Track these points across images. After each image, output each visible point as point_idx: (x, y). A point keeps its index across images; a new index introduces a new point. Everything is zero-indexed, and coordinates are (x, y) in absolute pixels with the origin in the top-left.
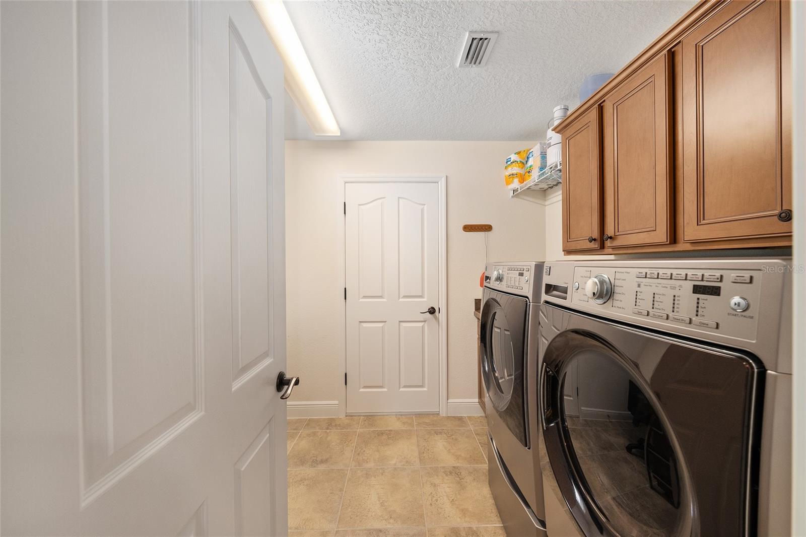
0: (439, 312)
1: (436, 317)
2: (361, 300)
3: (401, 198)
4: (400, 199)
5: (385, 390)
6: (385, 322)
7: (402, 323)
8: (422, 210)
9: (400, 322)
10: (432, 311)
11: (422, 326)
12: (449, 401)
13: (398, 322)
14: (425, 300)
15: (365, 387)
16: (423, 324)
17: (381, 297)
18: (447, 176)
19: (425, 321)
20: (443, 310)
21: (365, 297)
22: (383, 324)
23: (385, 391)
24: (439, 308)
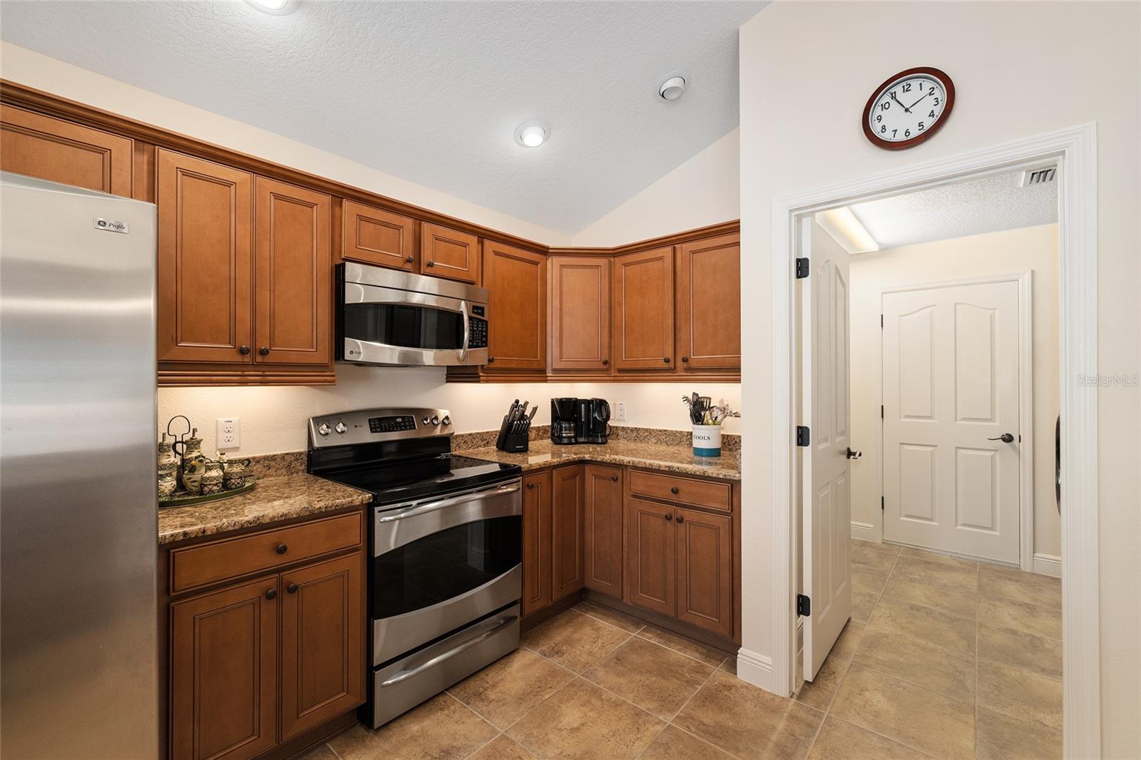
0: (1020, 441)
1: (1015, 446)
2: (902, 420)
3: (959, 304)
4: (958, 306)
5: (935, 524)
6: (936, 446)
7: (959, 450)
8: (992, 317)
9: (957, 448)
10: (1008, 439)
11: (992, 456)
12: (1036, 555)
13: (954, 448)
14: (996, 424)
15: (907, 516)
16: (992, 453)
17: (930, 418)
18: (1033, 271)
19: (996, 450)
20: (1027, 438)
21: (907, 417)
22: (933, 448)
23: (936, 526)
24: (1020, 436)
